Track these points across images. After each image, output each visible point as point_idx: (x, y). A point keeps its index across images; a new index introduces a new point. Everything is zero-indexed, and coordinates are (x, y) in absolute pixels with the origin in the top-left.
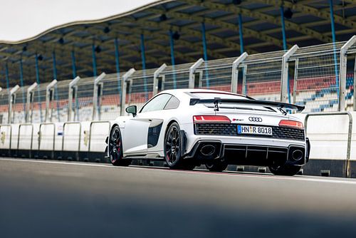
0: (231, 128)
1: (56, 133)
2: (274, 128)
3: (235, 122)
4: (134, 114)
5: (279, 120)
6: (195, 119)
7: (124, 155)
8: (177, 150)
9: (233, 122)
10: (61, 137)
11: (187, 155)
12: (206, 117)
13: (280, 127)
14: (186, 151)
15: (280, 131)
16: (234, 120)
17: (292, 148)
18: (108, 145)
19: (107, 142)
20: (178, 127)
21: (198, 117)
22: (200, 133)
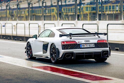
0: (77, 46)
1: (2, 26)
2: (95, 44)
3: (79, 43)
4: (36, 38)
5: (97, 40)
6: (62, 43)
7: (33, 55)
8: (55, 56)
9: (78, 43)
10: (4, 27)
11: (60, 58)
12: (66, 42)
13: (97, 43)
14: (59, 57)
15: (97, 45)
16: (78, 42)
17: (103, 52)
18: (26, 50)
19: (25, 49)
20: (55, 46)
21: (63, 42)
22: (64, 49)
